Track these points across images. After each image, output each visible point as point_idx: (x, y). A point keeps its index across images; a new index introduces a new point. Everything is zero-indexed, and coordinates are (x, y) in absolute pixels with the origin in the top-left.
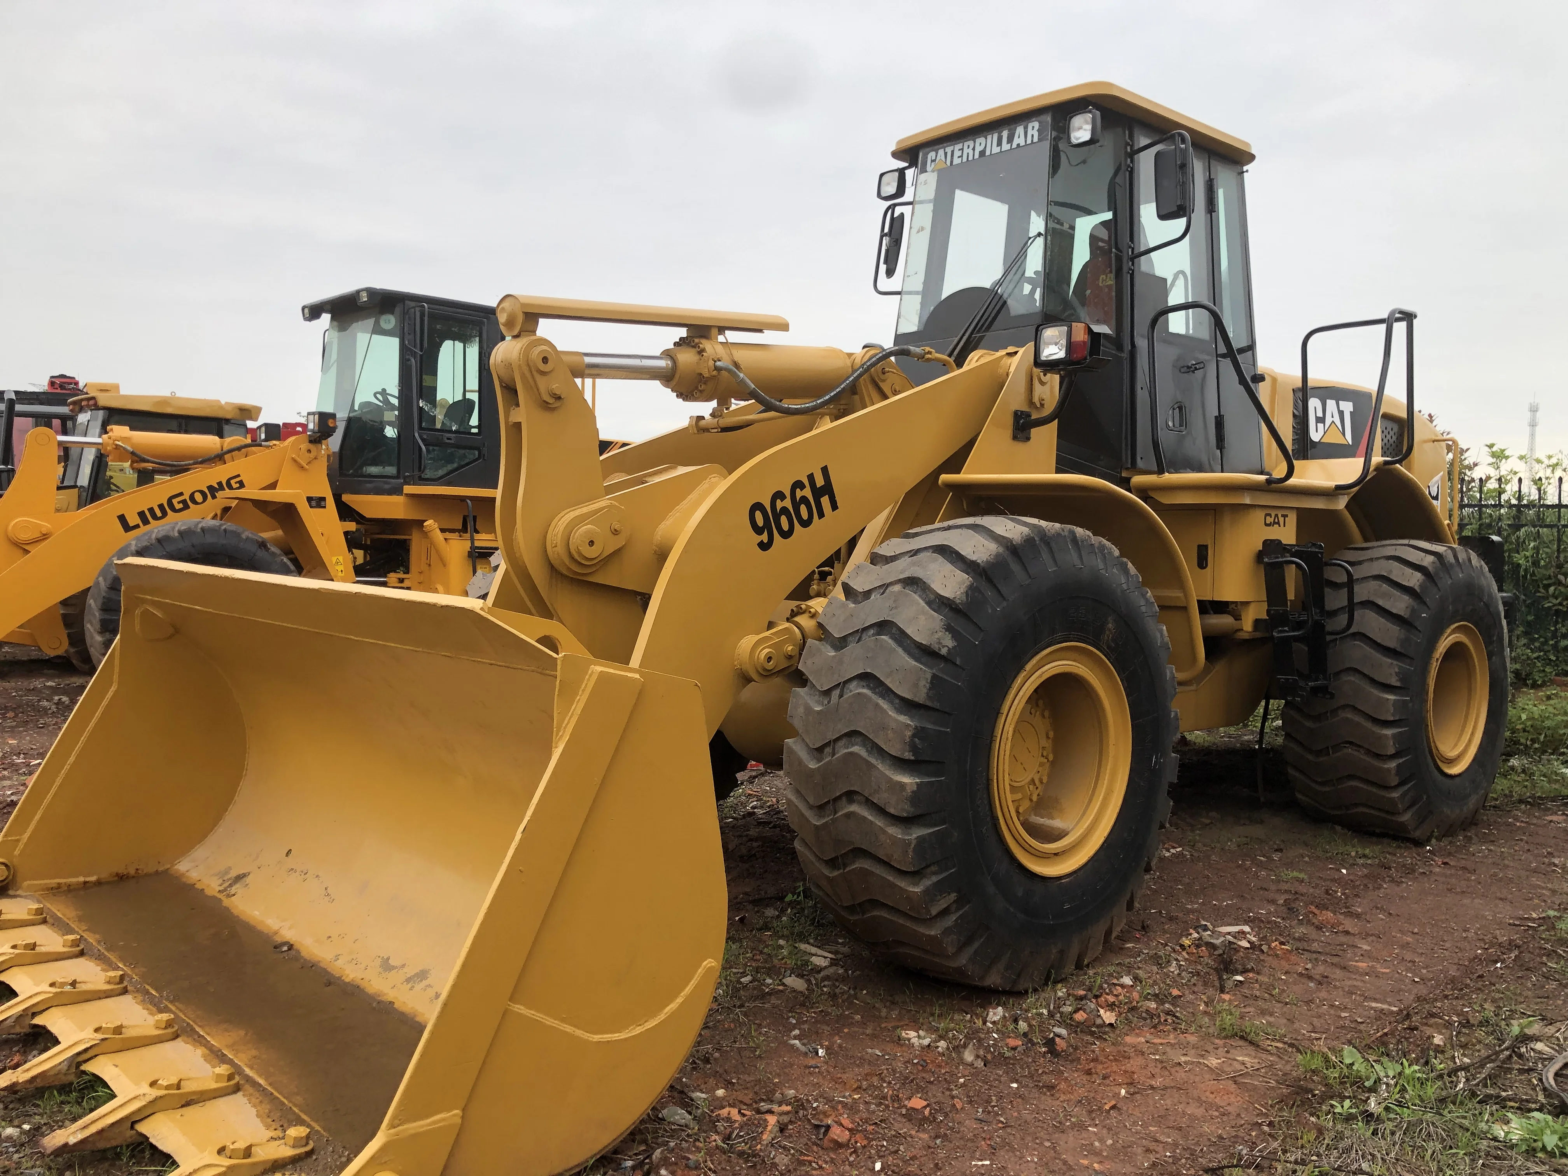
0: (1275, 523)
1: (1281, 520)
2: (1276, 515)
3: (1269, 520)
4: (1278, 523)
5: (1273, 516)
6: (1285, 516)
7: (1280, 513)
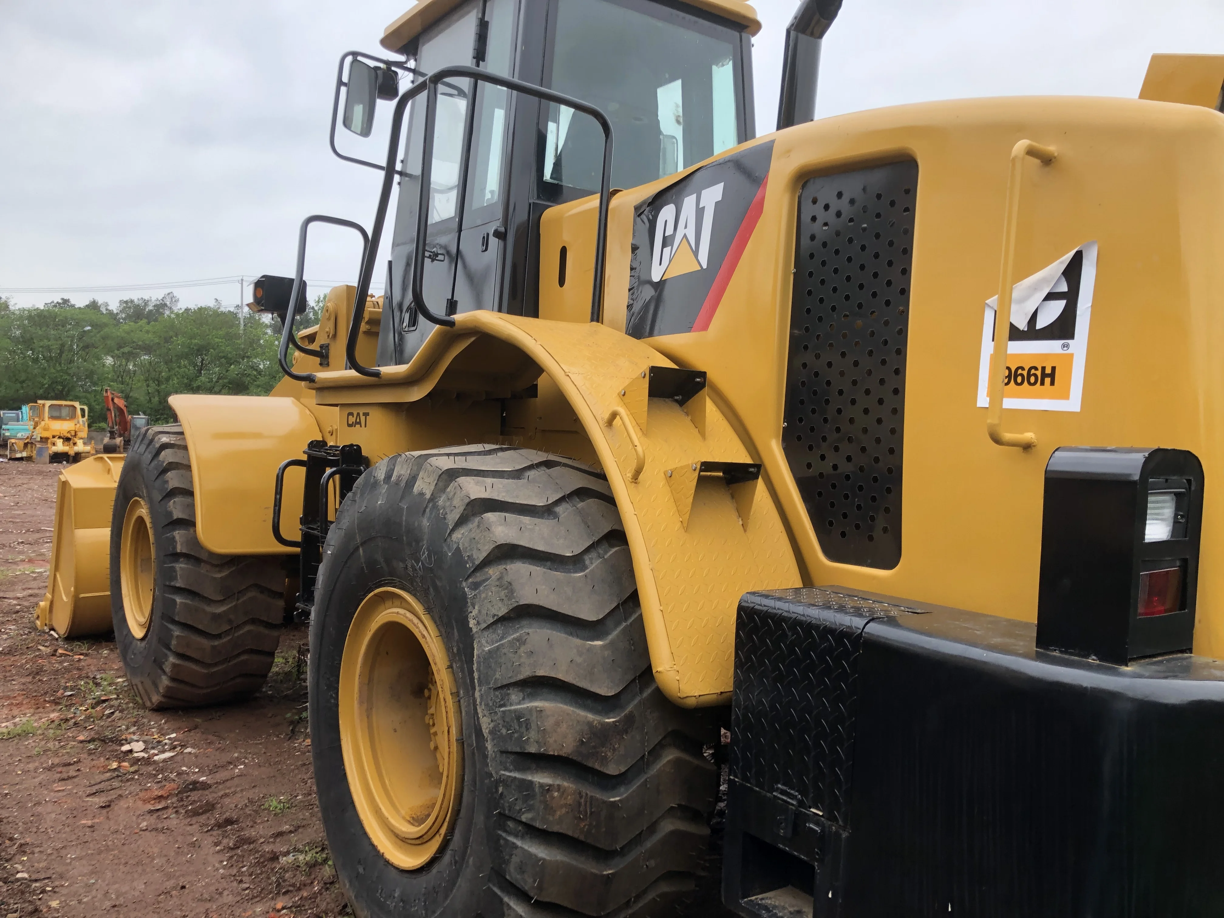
0: (357, 423)
1: (363, 418)
2: (358, 414)
3: (352, 420)
4: (360, 423)
5: (355, 416)
6: (366, 414)
7: (361, 411)
